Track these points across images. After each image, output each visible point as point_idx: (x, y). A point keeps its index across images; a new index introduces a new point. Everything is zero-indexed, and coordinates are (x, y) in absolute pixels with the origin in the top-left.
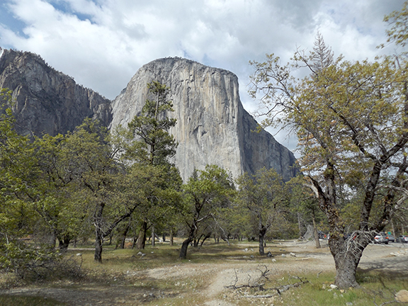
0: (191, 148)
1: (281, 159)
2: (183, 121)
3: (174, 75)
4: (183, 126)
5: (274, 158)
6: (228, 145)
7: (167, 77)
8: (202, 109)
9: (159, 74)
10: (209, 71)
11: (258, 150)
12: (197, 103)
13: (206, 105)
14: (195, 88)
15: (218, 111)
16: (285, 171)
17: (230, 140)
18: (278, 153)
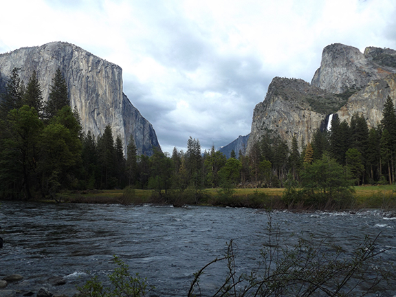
0: (91, 126)
1: (144, 130)
2: (84, 104)
3: (75, 63)
4: (84, 108)
5: (139, 129)
6: (116, 124)
7: (69, 64)
8: (98, 95)
9: (63, 61)
10: (103, 65)
11: (129, 123)
12: (94, 90)
13: (101, 92)
14: (93, 77)
15: (109, 98)
16: (146, 139)
17: (117, 121)
18: (142, 126)
